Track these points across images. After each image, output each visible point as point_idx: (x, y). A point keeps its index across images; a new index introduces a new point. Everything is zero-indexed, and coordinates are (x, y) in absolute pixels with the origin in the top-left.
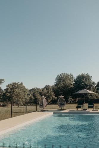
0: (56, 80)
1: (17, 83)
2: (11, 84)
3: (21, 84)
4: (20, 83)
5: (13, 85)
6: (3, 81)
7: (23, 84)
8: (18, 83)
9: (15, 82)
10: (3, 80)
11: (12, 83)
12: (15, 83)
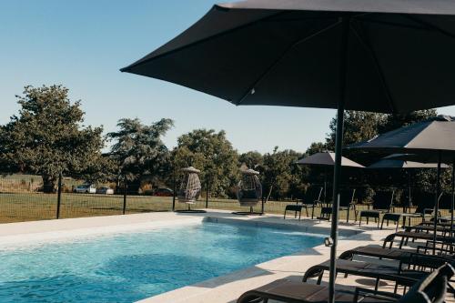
0: (331, 127)
1: (207, 130)
2: (190, 134)
3: (221, 134)
4: (217, 132)
5: (195, 138)
6: (169, 125)
7: (225, 136)
8: (211, 131)
9: (202, 129)
10: (170, 121)
11: (194, 131)
12: (204, 133)
